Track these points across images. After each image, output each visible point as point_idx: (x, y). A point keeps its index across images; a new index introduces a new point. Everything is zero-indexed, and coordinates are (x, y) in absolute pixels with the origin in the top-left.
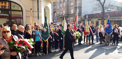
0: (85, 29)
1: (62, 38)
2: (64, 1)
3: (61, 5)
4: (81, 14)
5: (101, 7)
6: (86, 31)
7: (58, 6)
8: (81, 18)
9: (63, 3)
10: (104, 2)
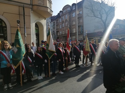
0: (84, 47)
1: (46, 61)
2: (66, 21)
3: (63, 24)
4: (83, 33)
5: (103, 24)
6: (86, 50)
7: (61, 25)
8: (83, 37)
9: (66, 22)
10: (106, 20)
